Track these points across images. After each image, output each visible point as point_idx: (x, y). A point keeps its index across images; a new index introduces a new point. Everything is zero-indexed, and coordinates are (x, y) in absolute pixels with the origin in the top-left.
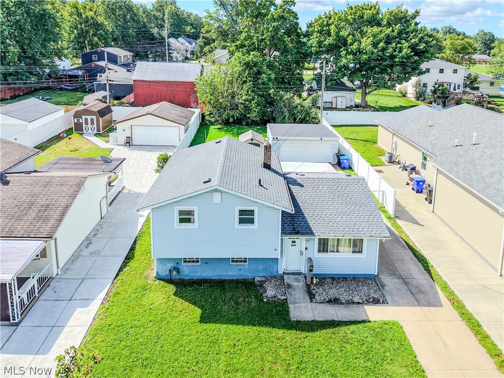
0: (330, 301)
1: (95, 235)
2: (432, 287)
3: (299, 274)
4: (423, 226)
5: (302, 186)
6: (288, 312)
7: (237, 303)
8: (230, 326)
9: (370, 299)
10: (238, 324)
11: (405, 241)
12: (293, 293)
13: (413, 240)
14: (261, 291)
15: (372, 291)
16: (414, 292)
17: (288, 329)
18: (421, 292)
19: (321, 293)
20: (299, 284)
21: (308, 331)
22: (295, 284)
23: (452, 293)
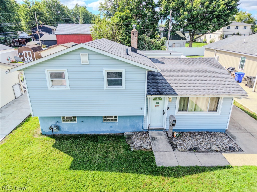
0: (191, 150)
1: (7, 107)
3: (161, 129)
4: (250, 99)
5: (164, 63)
6: (153, 160)
7: (107, 152)
8: (99, 173)
9: (226, 148)
10: (106, 170)
12: (157, 143)
14: (129, 142)
15: (226, 142)
17: (155, 175)
19: (181, 143)
20: (162, 137)
21: (175, 177)
22: (158, 137)
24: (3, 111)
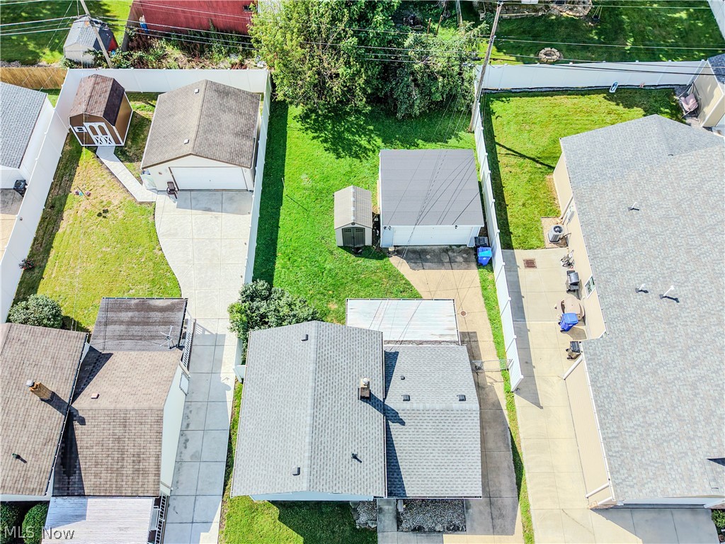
0: (414, 530)
1: (188, 425)
2: (515, 509)
4: (542, 408)
5: (403, 423)
9: (451, 526)
11: (512, 437)
12: (383, 518)
13: (521, 436)
14: (355, 517)
15: (456, 515)
16: (494, 516)
18: (502, 516)
19: (408, 521)
20: (390, 508)
22: (386, 507)
23: (529, 519)
24: (189, 437)
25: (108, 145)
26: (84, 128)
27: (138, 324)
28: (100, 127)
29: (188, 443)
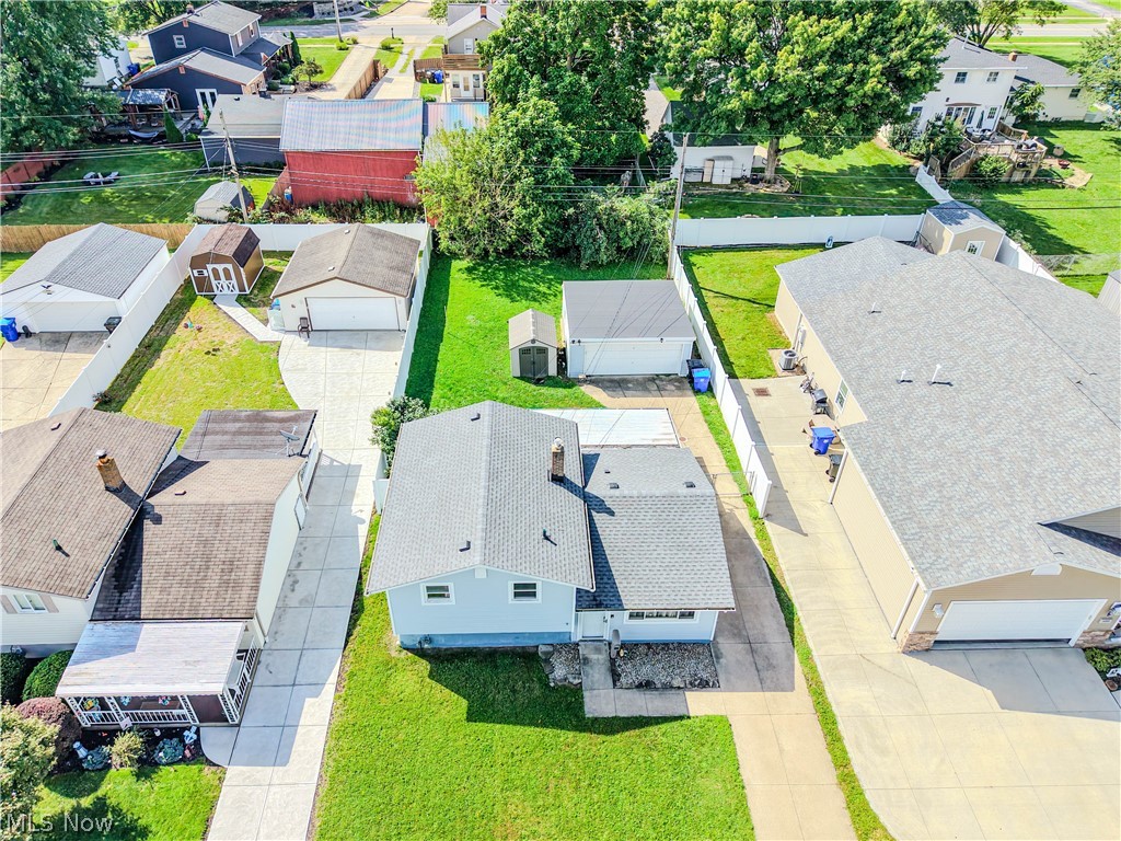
0: (640, 686)
1: (299, 564)
2: (790, 658)
3: (599, 640)
4: (806, 535)
5: (611, 512)
6: (581, 705)
7: (514, 691)
8: (506, 726)
9: (696, 680)
10: (515, 724)
11: (770, 569)
12: (591, 672)
13: (783, 567)
14: (547, 671)
15: (701, 666)
16: (760, 667)
17: (581, 732)
18: (771, 666)
19: (630, 674)
20: (600, 657)
21: (606, 733)
22: (593, 657)
23: (813, 669)
24: (298, 578)
25: (230, 292)
26: (205, 271)
27: (248, 433)
28: (226, 271)
29: (297, 586)
